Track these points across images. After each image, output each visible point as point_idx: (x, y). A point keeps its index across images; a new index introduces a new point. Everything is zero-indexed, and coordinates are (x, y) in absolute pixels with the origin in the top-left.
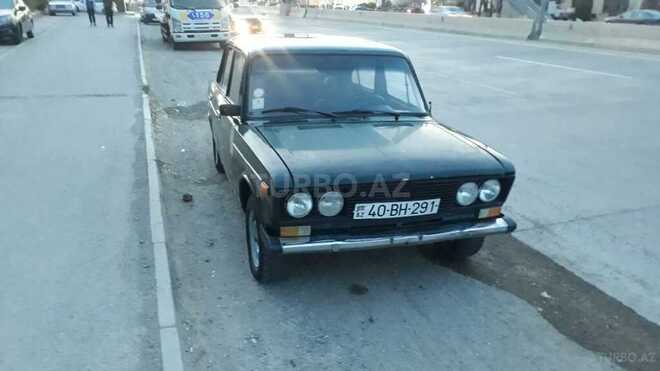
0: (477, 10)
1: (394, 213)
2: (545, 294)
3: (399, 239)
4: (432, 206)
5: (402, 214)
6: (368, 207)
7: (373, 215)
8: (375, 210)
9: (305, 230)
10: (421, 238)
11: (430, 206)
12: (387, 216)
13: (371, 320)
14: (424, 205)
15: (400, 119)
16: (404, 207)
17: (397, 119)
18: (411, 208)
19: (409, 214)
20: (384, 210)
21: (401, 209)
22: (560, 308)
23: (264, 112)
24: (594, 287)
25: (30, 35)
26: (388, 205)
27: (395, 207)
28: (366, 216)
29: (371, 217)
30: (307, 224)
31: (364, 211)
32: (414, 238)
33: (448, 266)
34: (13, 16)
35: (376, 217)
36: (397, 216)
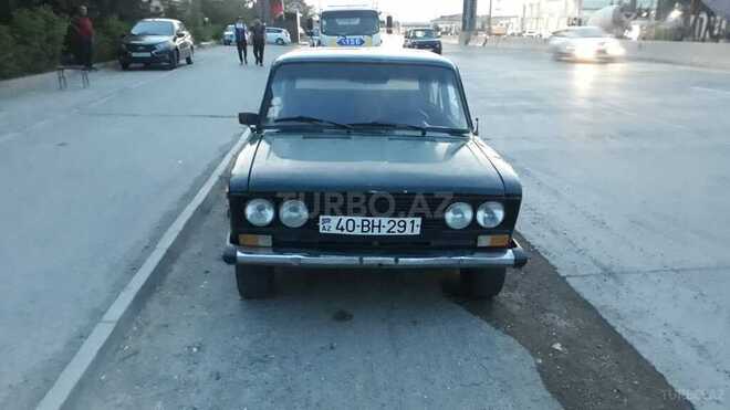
0: (702, 35)
1: (366, 229)
2: (558, 346)
3: (370, 260)
4: (412, 226)
5: (376, 232)
6: (335, 220)
7: (342, 229)
8: (343, 223)
9: (266, 240)
10: (396, 261)
11: (409, 226)
12: (358, 232)
13: (332, 348)
14: (402, 224)
15: (428, 134)
16: (376, 224)
17: (424, 134)
18: (385, 226)
19: (384, 232)
20: (354, 225)
21: (373, 226)
22: (567, 364)
23: (277, 121)
24: (631, 347)
25: (189, 61)
26: (358, 220)
27: (366, 223)
28: (333, 231)
29: (339, 232)
30: (268, 234)
31: (331, 225)
32: (390, 260)
33: (461, 304)
34: (171, 42)
35: (345, 232)
36: (370, 233)
